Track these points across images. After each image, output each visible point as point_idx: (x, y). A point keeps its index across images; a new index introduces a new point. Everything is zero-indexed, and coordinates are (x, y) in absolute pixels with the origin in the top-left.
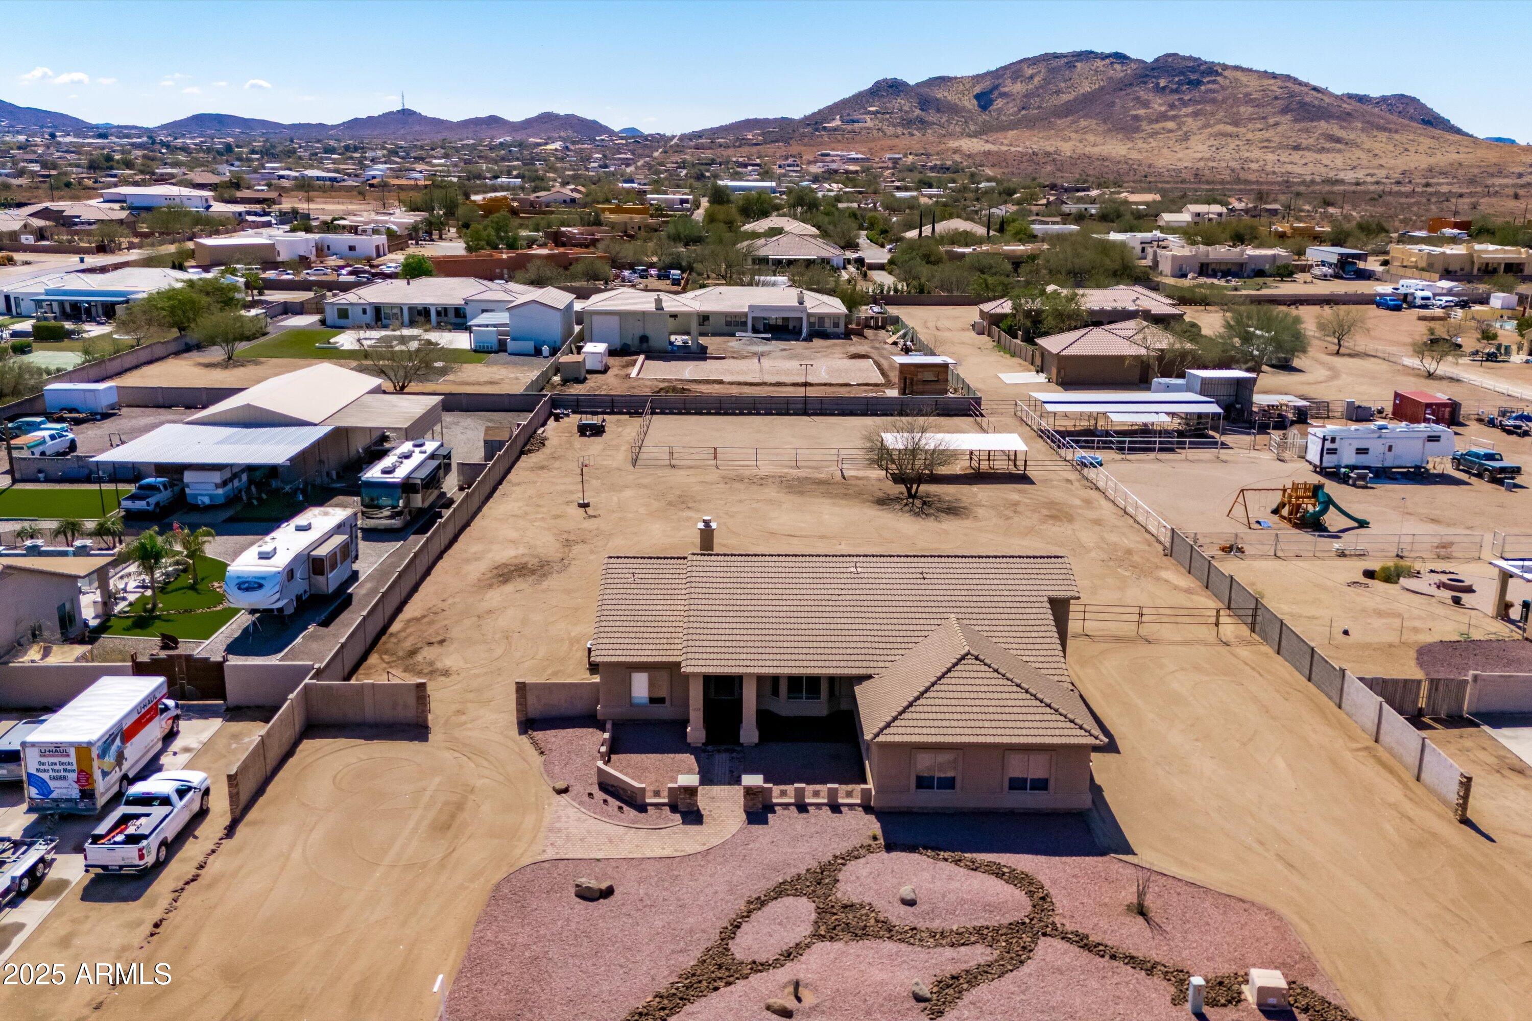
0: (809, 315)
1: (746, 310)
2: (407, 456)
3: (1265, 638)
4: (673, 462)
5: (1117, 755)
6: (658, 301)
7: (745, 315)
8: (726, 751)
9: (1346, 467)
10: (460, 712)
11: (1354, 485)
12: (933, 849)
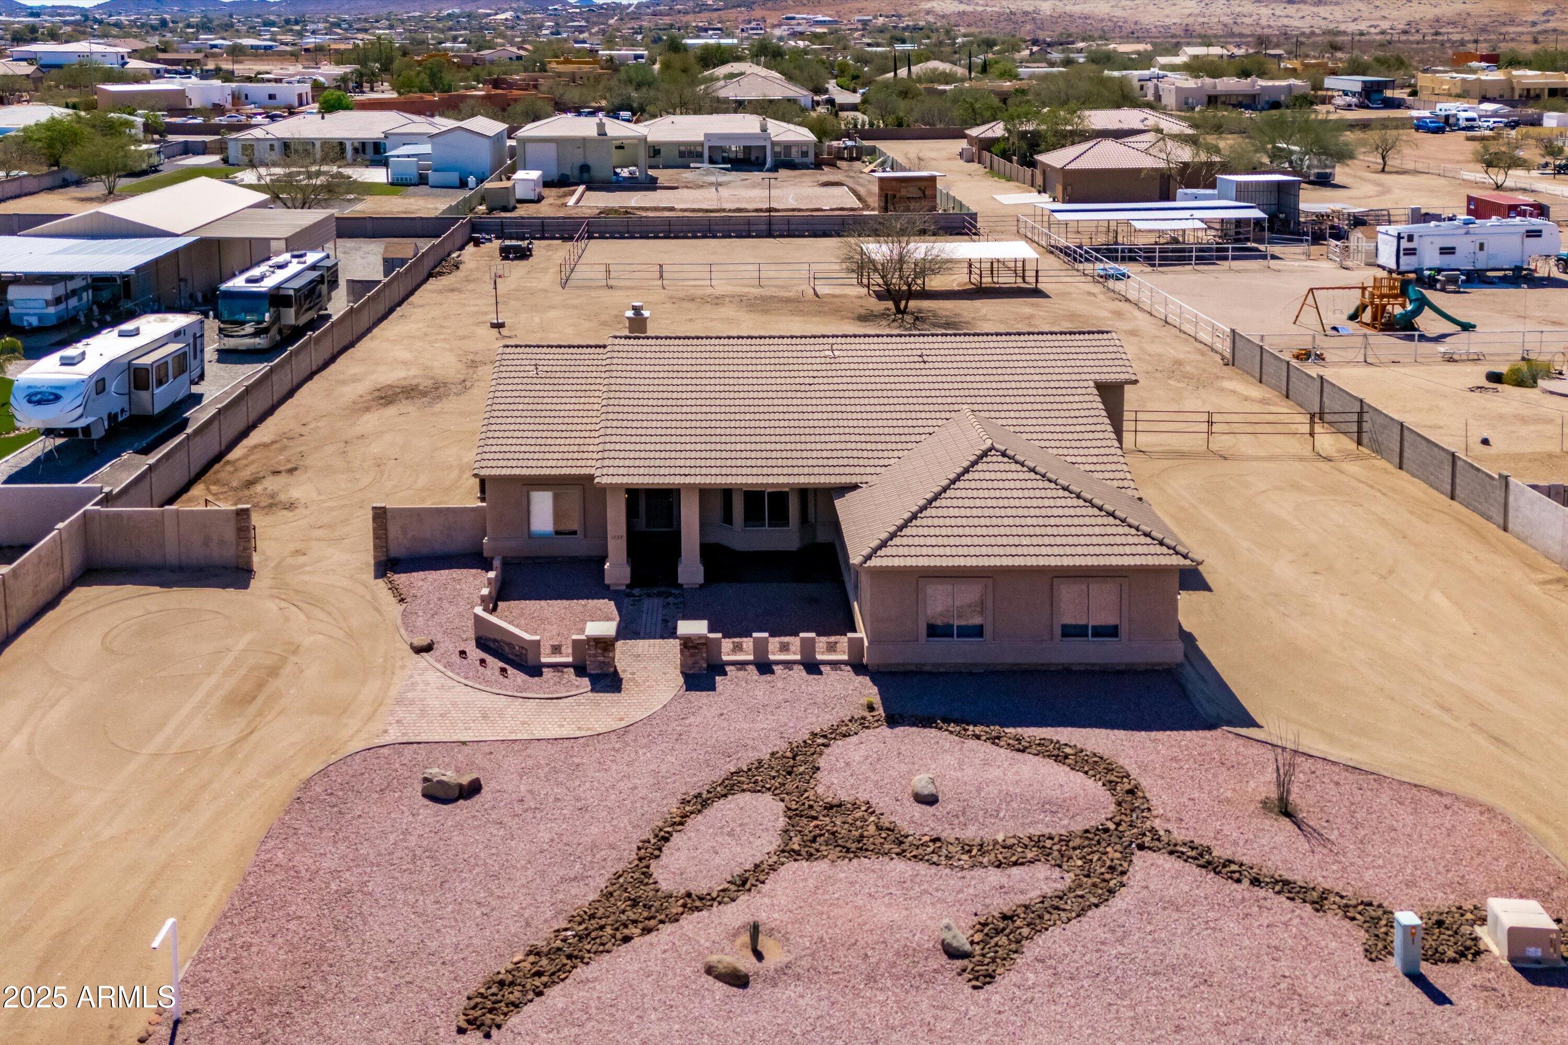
0: (774, 144)
1: (702, 139)
2: (281, 267)
3: (1378, 450)
4: (610, 283)
5: (1207, 593)
6: (601, 126)
7: (701, 144)
8: (659, 595)
9: (1430, 269)
10: (298, 552)
11: (1443, 290)
12: (957, 722)
